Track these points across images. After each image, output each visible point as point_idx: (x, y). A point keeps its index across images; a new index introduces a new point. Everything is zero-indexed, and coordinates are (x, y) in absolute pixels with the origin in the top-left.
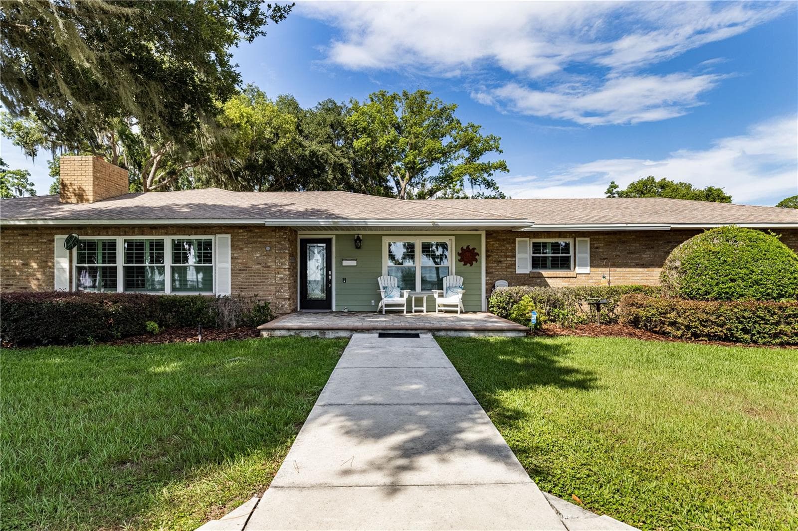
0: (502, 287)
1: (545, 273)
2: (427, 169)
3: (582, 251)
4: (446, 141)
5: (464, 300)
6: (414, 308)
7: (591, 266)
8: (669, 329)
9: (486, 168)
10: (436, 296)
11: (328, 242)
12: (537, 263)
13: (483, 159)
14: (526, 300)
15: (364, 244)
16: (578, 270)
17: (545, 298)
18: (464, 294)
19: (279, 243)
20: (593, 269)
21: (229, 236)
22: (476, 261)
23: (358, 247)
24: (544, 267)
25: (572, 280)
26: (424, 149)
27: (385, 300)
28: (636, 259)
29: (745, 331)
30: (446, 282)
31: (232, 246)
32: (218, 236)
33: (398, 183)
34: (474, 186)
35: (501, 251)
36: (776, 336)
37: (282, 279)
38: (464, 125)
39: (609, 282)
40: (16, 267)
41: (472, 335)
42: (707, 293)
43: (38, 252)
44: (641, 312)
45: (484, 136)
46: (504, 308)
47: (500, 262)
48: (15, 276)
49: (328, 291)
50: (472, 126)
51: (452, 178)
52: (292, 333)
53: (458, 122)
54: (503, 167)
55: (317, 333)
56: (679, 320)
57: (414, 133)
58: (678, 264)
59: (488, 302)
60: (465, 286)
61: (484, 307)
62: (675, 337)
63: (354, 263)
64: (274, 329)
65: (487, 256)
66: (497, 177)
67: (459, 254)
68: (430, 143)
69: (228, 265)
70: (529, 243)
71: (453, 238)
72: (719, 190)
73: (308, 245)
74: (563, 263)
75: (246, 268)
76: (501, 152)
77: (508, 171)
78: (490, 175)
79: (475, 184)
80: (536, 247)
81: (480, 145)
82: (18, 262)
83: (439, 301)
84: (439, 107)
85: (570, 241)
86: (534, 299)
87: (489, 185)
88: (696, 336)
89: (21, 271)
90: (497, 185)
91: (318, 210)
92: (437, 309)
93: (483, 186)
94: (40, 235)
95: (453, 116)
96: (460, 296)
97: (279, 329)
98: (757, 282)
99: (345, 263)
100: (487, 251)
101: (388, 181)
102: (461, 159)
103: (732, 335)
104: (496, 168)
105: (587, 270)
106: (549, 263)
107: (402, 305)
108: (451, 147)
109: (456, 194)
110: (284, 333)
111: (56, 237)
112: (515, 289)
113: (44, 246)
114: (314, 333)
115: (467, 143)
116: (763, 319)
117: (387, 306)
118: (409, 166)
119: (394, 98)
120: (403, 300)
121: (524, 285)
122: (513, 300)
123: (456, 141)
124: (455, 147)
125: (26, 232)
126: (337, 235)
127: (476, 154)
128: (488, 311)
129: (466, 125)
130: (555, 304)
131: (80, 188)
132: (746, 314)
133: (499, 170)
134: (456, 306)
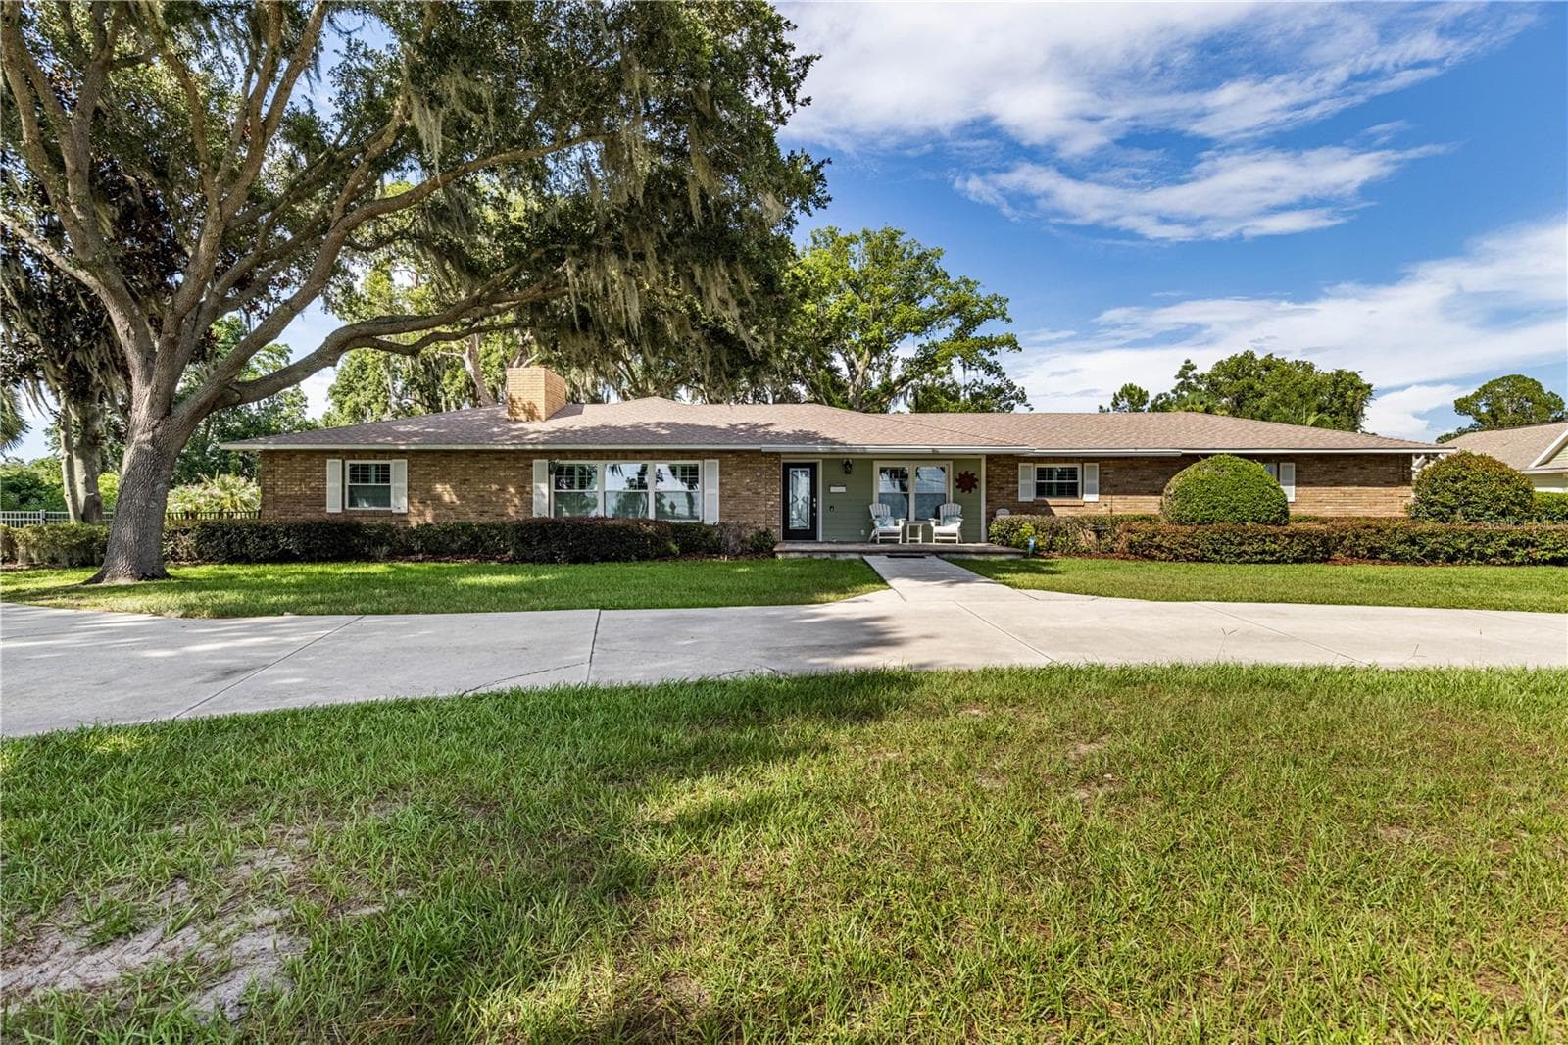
0: (1003, 516)
1: (1050, 501)
2: (896, 344)
3: (1090, 476)
4: (927, 303)
5: (962, 529)
6: (909, 539)
7: (1100, 494)
8: (1155, 552)
9: (989, 344)
10: (933, 524)
11: (813, 467)
12: (1042, 490)
13: (982, 331)
14: (1027, 528)
15: (855, 469)
16: (1087, 498)
17: (1047, 527)
18: (963, 523)
19: (770, 468)
20: (1103, 497)
21: (717, 461)
22: (976, 487)
23: (848, 473)
24: (1050, 494)
25: (1079, 509)
26: (896, 319)
27: (880, 529)
28: (1149, 486)
29: (1216, 552)
30: (944, 510)
31: (721, 471)
32: (706, 461)
33: (851, 365)
34: (968, 372)
35: (1003, 477)
36: (1239, 555)
37: (772, 506)
38: (952, 281)
39: (1111, 511)
40: (491, 493)
41: (974, 557)
42: (1193, 520)
43: (514, 477)
44: (1134, 538)
45: (984, 296)
46: (1005, 537)
47: (1002, 489)
48: (490, 502)
49: (814, 520)
50: (967, 282)
51: (935, 361)
52: (805, 555)
53: (945, 275)
54: (1012, 343)
55: (828, 555)
56: (1164, 543)
57: (880, 295)
58: (1172, 492)
59: (988, 531)
60: (964, 514)
61: (983, 537)
62: (1160, 560)
63: (842, 490)
64: (787, 552)
65: (987, 483)
66: (1004, 358)
67: (957, 480)
68: (904, 311)
69: (717, 492)
70: (1033, 468)
71: (951, 462)
72: (1354, 374)
73: (791, 470)
74: (1072, 491)
75: (735, 495)
76: (1009, 320)
77: (1020, 349)
78: (992, 354)
79: (970, 368)
80: (1041, 473)
81: (977, 309)
82: (495, 487)
83: (936, 530)
84: (916, 253)
85: (1078, 465)
86: (1036, 528)
87: (991, 369)
88: (1177, 557)
89: (497, 497)
90: (1003, 370)
91: (808, 433)
92: (934, 538)
93: (981, 371)
94: (516, 459)
95: (937, 266)
96: (959, 524)
97: (793, 551)
98: (1234, 509)
99: (833, 490)
100: (987, 477)
101: (832, 358)
102: (947, 328)
103: (1205, 556)
104: (1001, 344)
105: (1095, 498)
106: (1055, 490)
107: (898, 535)
108: (933, 313)
109: (938, 380)
110: (797, 555)
111: (535, 461)
112: (1016, 517)
113: (522, 471)
114: (825, 556)
115: (958, 308)
116: (1228, 540)
117: (881, 535)
118: (873, 344)
119: (850, 240)
120: (899, 529)
121: (1026, 513)
122: (1014, 528)
123: (941, 304)
124: (941, 312)
125: (502, 455)
126: (824, 460)
127: (972, 322)
128: (988, 541)
129: (958, 280)
130: (1056, 532)
131: (530, 404)
132: (1215, 537)
133: (1006, 348)
134: (955, 535)
